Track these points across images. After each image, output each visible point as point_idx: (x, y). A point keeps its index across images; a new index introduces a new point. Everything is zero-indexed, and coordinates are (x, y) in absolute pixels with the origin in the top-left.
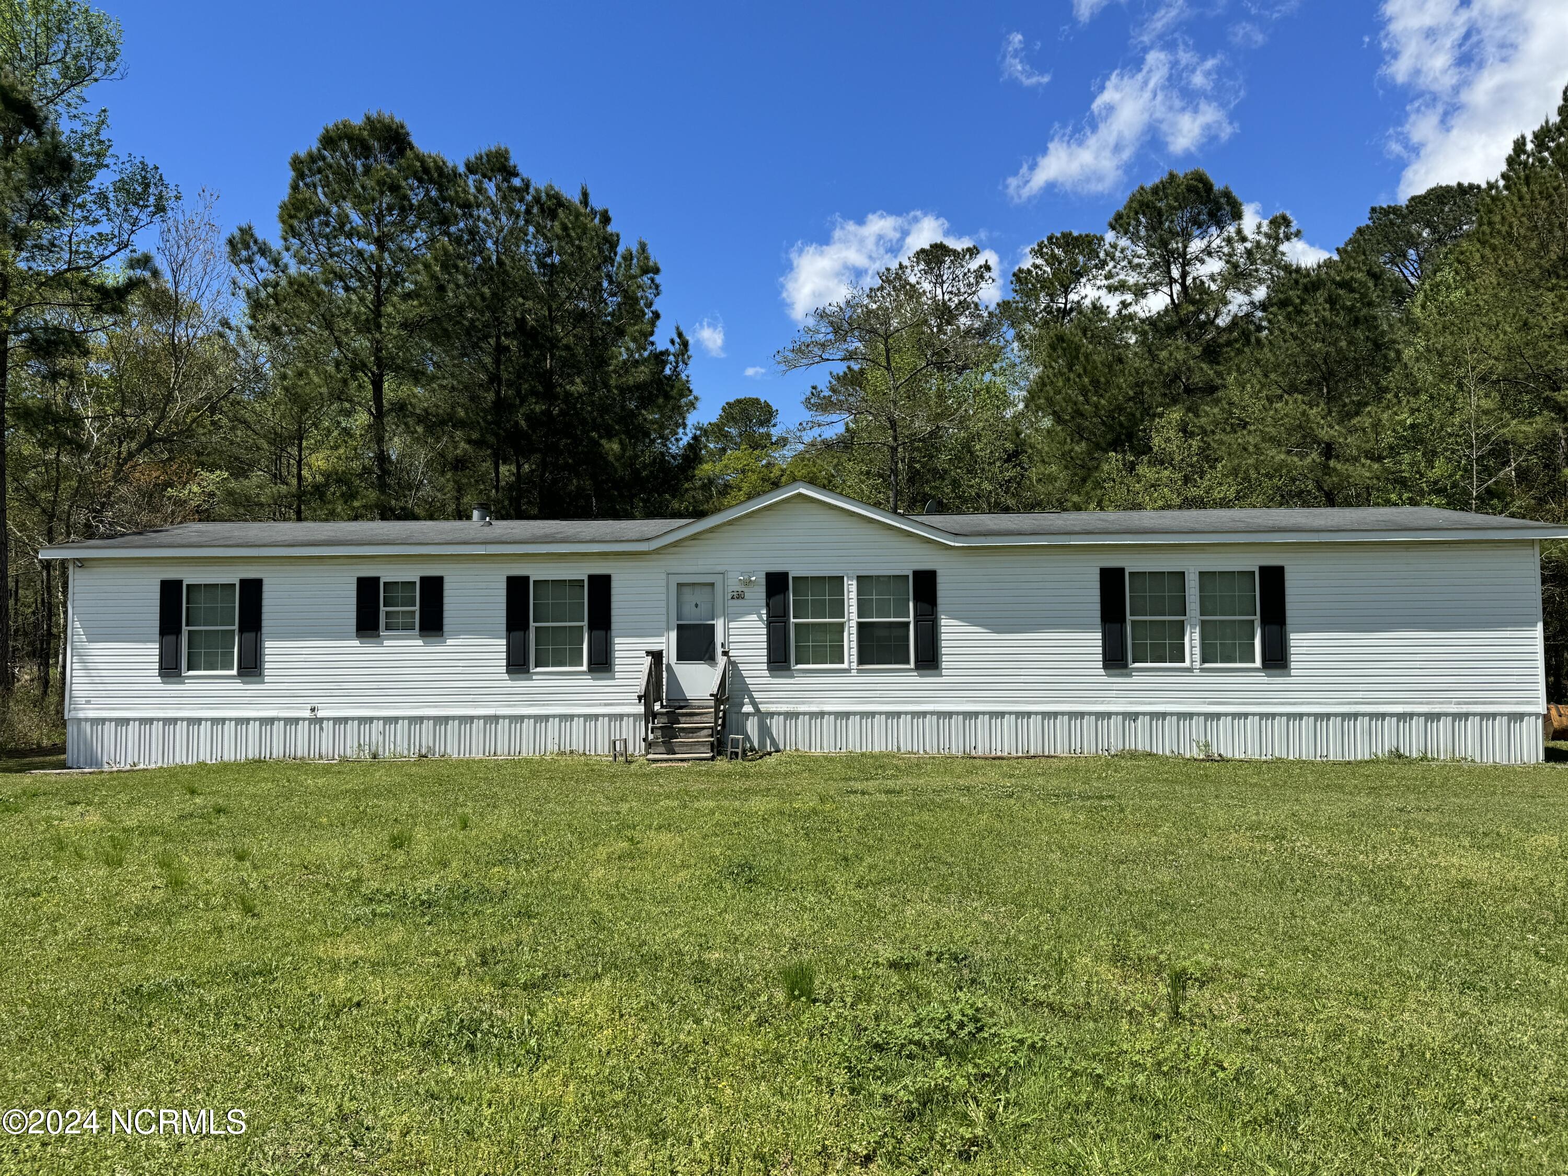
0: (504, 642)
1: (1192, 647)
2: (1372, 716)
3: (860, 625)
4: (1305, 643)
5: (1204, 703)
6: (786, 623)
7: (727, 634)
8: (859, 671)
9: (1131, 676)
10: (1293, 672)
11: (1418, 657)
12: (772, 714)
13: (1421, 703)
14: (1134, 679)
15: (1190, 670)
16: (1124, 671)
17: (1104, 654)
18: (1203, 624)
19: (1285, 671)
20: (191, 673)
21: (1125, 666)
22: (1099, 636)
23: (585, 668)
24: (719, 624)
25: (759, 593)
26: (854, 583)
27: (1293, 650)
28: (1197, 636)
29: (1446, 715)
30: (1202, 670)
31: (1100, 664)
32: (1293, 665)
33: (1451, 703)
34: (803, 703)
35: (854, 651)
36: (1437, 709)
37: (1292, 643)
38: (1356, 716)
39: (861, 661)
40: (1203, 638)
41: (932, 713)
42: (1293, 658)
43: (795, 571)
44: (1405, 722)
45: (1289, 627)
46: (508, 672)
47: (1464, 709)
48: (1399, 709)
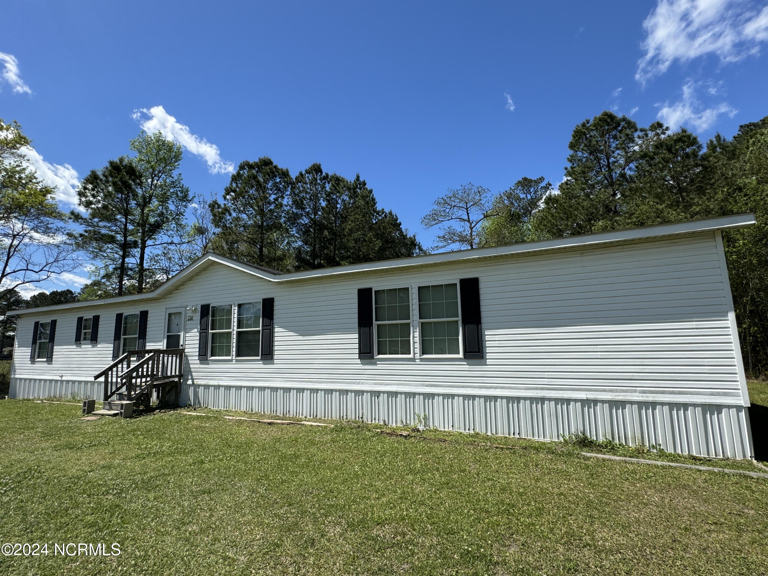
0: (112, 345)
1: (414, 343)
3: (239, 333)
4: (497, 338)
5: (423, 385)
6: (207, 333)
7: (185, 340)
8: (237, 361)
9: (376, 364)
10: (488, 362)
12: (199, 386)
13: (604, 391)
14: (378, 367)
15: (413, 359)
16: (372, 361)
17: (360, 348)
18: (423, 326)
19: (482, 361)
21: (372, 358)
22: (356, 336)
24: (182, 334)
25: (197, 316)
26: (236, 308)
27: (488, 344)
28: (417, 334)
29: (632, 403)
30: (422, 360)
31: (357, 356)
32: (488, 356)
34: (212, 379)
36: (620, 397)
37: (487, 338)
38: (542, 400)
40: (423, 334)
42: (488, 350)
44: (589, 408)
45: (484, 326)
47: (650, 398)
48: (583, 395)
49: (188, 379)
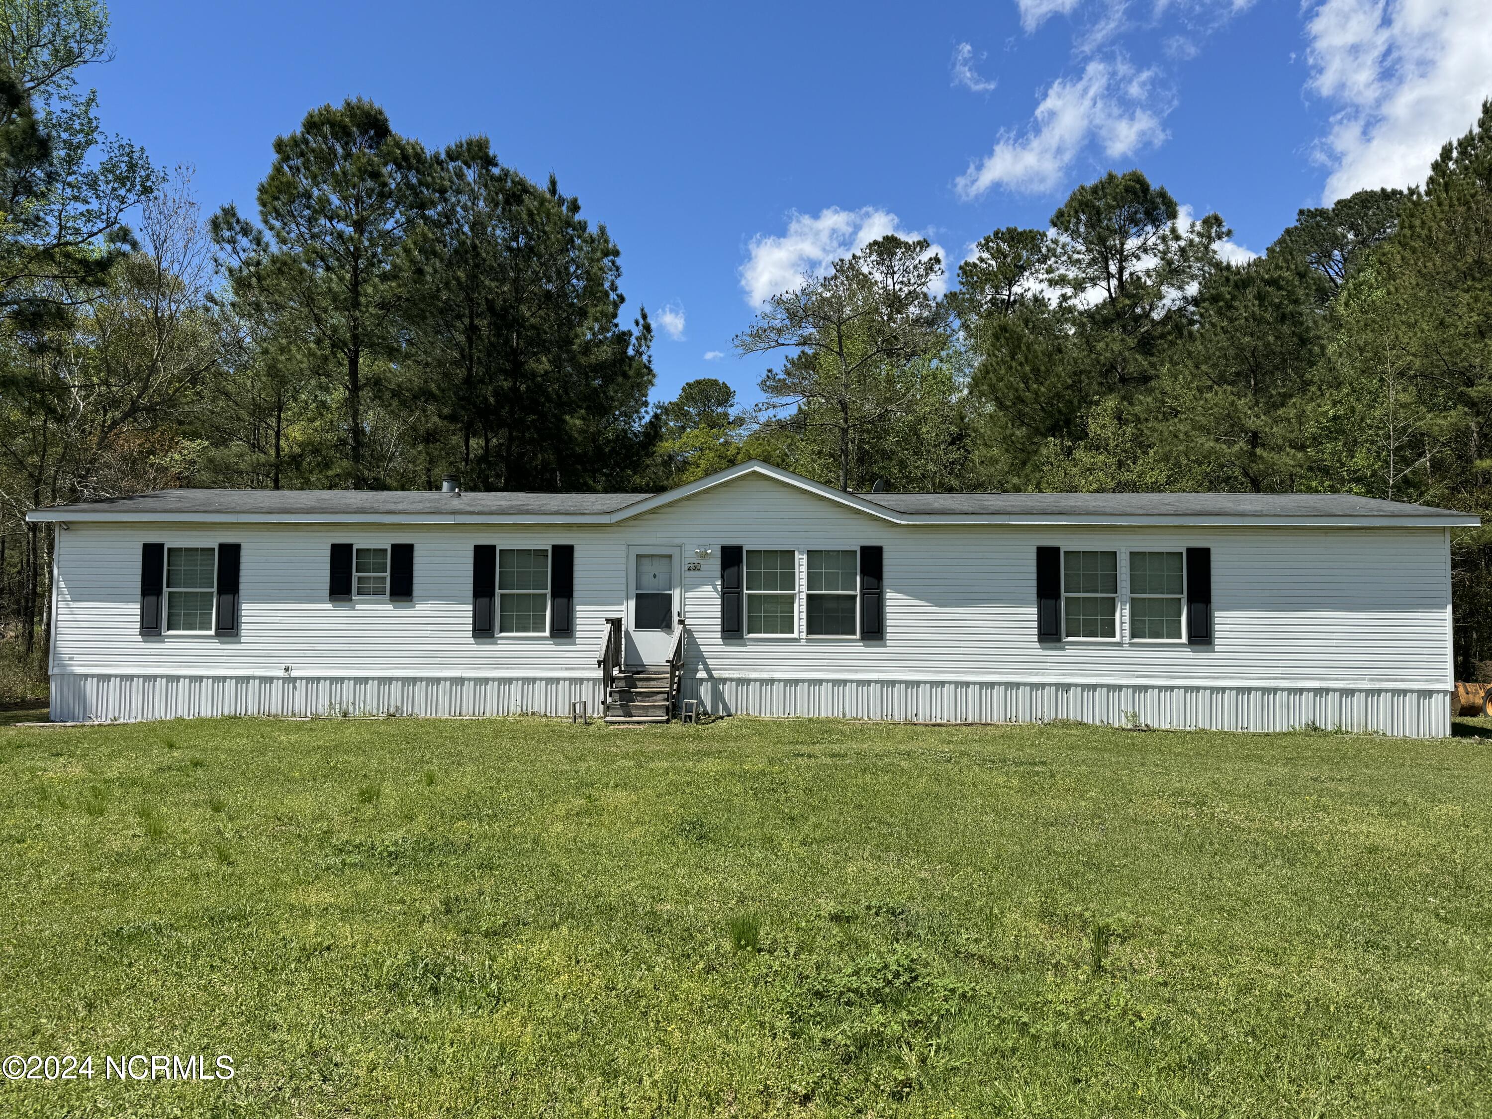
0: (471, 607)
1: (1122, 623)
2: (1290, 690)
3: (810, 597)
4: (1228, 621)
5: (1133, 676)
6: (740, 594)
7: (683, 603)
8: (808, 640)
9: (1064, 649)
10: (1217, 648)
11: (1334, 636)
12: (725, 681)
13: (1337, 679)
14: (1067, 652)
15: (1120, 644)
16: (1058, 645)
17: (1040, 628)
18: (1133, 601)
19: (1210, 647)
20: (171, 632)
21: (1059, 640)
22: (1035, 611)
23: (547, 633)
24: (676, 594)
25: (714, 565)
26: (805, 557)
27: (1217, 628)
28: (1127, 612)
29: (1360, 691)
30: (1131, 644)
31: (1036, 638)
32: (1217, 642)
33: (1364, 679)
34: (755, 670)
35: (804, 622)
36: (1352, 685)
37: (1217, 621)
38: (1275, 690)
39: (810, 631)
40: (1133, 614)
41: (876, 682)
42: (1217, 635)
43: (749, 545)
44: (1321, 697)
45: (1213, 606)
46: (474, 636)
47: (1377, 685)
48: (1316, 684)
49: (697, 671)
